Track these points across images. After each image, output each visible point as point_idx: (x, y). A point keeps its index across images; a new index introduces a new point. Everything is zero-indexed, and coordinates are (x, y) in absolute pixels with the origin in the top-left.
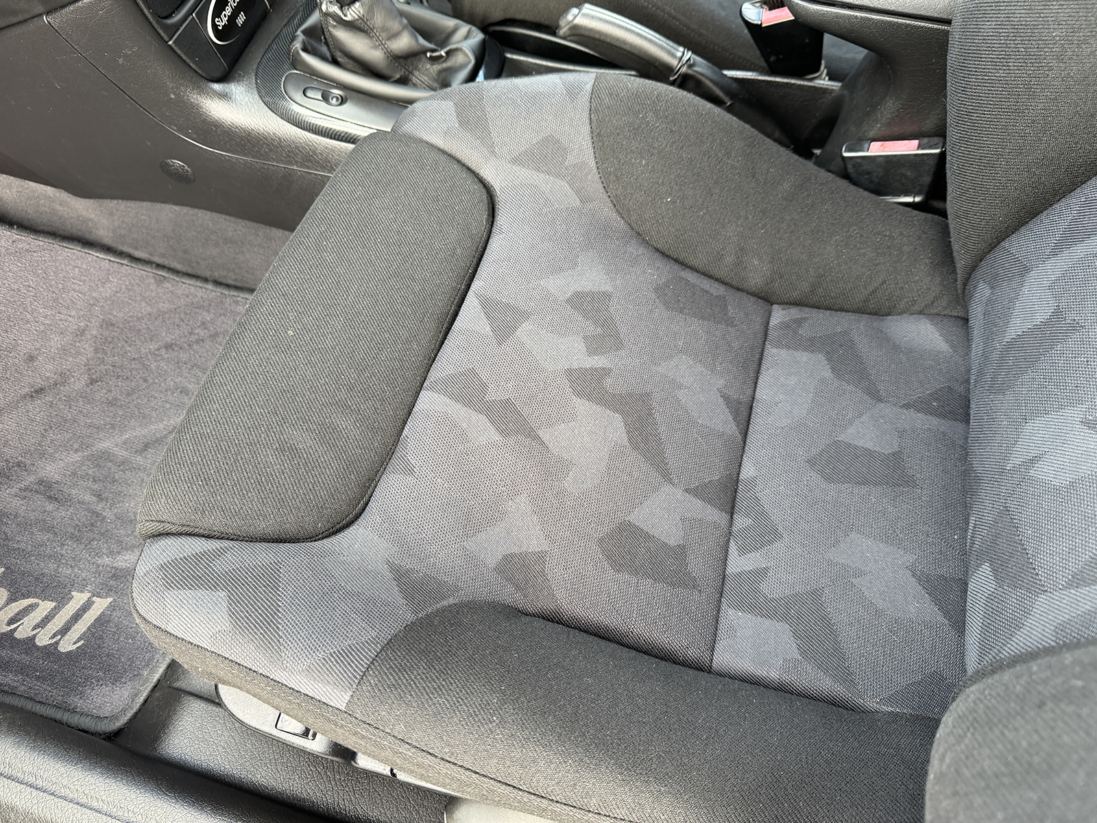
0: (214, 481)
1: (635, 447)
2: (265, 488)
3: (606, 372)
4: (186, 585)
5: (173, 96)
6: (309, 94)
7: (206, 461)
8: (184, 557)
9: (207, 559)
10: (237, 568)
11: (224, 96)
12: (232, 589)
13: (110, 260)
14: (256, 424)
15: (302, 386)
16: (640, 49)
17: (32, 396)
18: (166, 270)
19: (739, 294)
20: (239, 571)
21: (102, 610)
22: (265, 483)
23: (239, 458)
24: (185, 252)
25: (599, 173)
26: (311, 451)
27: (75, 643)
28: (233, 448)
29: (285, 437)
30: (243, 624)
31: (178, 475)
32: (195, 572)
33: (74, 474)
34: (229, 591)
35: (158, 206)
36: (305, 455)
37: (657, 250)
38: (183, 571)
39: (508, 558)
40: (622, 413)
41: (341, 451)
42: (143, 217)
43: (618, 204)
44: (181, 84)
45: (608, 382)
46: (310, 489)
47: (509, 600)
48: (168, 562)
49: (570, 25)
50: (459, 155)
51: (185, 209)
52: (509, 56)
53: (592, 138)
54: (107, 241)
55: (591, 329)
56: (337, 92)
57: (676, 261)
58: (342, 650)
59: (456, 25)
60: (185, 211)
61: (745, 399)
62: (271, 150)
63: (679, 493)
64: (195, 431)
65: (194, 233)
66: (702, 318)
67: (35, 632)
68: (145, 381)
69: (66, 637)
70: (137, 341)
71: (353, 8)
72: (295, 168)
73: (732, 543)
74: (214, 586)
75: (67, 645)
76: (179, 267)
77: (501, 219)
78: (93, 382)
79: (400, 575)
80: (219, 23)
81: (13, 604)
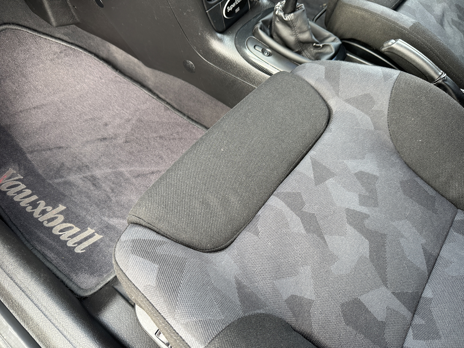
0: (169, 207)
1: (372, 261)
2: (190, 219)
3: (367, 216)
4: (141, 255)
5: (200, 34)
6: (257, 48)
7: (169, 197)
8: (144, 240)
9: (154, 245)
10: (167, 254)
11: (220, 40)
12: (162, 265)
13: (149, 95)
14: (195, 187)
15: (220, 176)
16: (421, 66)
17: (101, 140)
18: (170, 106)
19: (442, 198)
20: (167, 256)
21: (97, 240)
22: (191, 216)
23: (183, 200)
24: (180, 101)
25: (388, 118)
26: (215, 208)
27: (82, 250)
28: (182, 195)
29: (206, 197)
30: (161, 286)
31: (154, 199)
32: (147, 250)
33: (106, 177)
34: (160, 265)
35: (176, 78)
36: (212, 209)
37: (406, 163)
38: (142, 247)
39: (293, 297)
40: (370, 240)
41: (229, 212)
42: (168, 81)
43: (392, 135)
44: (205, 30)
45: (366, 222)
46: (210, 226)
47: (288, 320)
48: (137, 239)
49: (389, 47)
50: (320, 91)
51: (186, 83)
52: (348, 55)
53: (390, 101)
54: (151, 87)
55: (364, 192)
56: (269, 50)
57: (414, 171)
58: (206, 321)
59: (330, 35)
60: (186, 84)
61: (434, 254)
62: (231, 68)
63: (389, 294)
64: (168, 181)
65: (187, 94)
66: (421, 204)
67: (68, 239)
68: (147, 148)
69: (79, 246)
70: (149, 131)
71: (290, 15)
72: (239, 78)
73: (411, 330)
74: (154, 260)
75: (78, 250)
76: (175, 106)
77: (332, 126)
78: (126, 142)
79: (240, 287)
80: (229, 9)
81: (64, 224)
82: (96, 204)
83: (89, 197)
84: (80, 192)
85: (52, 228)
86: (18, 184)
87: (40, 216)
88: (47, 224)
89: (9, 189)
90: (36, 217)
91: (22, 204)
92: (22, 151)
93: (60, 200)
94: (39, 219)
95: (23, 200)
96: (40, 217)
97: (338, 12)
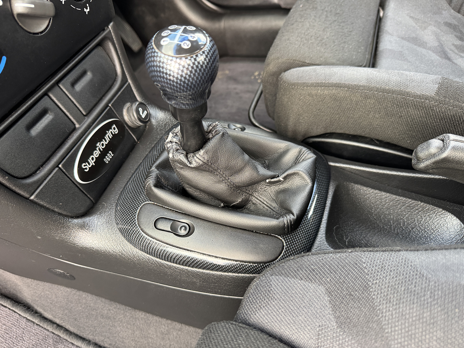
5: (39, 237)
6: (160, 225)
44: (45, 229)
52: (332, 164)
56: (185, 221)
71: (197, 155)
80: (87, 167)
97: (286, 100)
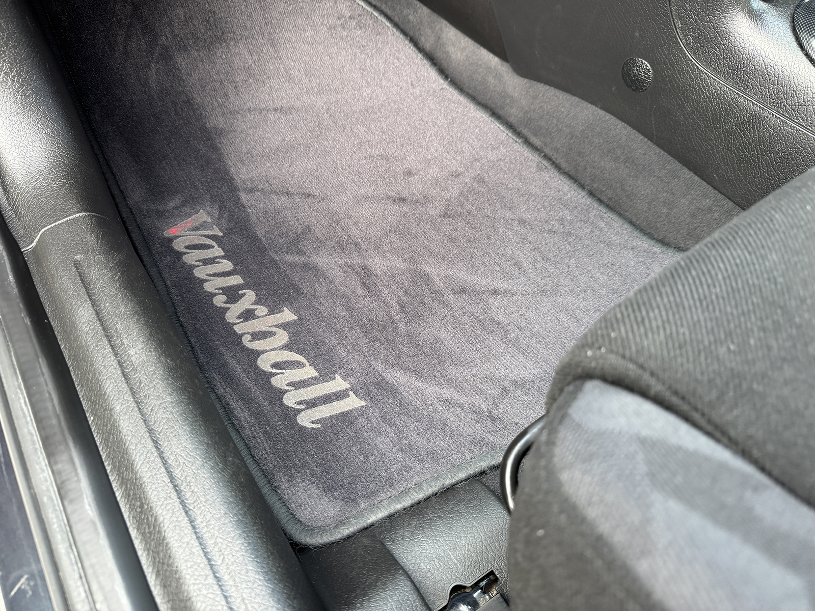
18: (551, 162)
21: (351, 408)
24: (580, 154)
27: (313, 422)
42: (563, 109)
65: (602, 141)
67: (287, 388)
69: (309, 411)
70: (497, 204)
75: (306, 420)
81: (286, 352)
82: (363, 327)
83: (350, 309)
84: (333, 294)
85: (259, 353)
86: (209, 245)
87: (238, 321)
88: (250, 341)
89: (190, 249)
90: (231, 321)
91: (209, 287)
92: (232, 184)
93: (288, 299)
94: (236, 328)
95: (212, 278)
96: (240, 323)
